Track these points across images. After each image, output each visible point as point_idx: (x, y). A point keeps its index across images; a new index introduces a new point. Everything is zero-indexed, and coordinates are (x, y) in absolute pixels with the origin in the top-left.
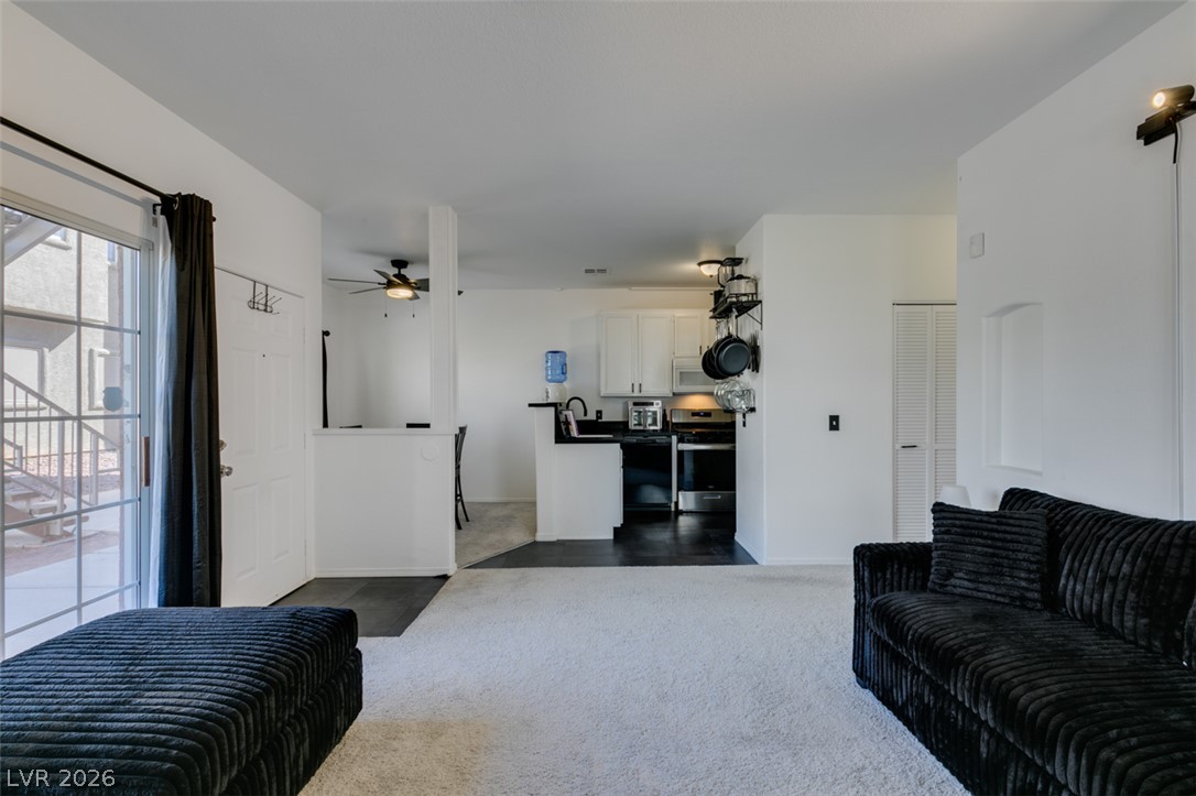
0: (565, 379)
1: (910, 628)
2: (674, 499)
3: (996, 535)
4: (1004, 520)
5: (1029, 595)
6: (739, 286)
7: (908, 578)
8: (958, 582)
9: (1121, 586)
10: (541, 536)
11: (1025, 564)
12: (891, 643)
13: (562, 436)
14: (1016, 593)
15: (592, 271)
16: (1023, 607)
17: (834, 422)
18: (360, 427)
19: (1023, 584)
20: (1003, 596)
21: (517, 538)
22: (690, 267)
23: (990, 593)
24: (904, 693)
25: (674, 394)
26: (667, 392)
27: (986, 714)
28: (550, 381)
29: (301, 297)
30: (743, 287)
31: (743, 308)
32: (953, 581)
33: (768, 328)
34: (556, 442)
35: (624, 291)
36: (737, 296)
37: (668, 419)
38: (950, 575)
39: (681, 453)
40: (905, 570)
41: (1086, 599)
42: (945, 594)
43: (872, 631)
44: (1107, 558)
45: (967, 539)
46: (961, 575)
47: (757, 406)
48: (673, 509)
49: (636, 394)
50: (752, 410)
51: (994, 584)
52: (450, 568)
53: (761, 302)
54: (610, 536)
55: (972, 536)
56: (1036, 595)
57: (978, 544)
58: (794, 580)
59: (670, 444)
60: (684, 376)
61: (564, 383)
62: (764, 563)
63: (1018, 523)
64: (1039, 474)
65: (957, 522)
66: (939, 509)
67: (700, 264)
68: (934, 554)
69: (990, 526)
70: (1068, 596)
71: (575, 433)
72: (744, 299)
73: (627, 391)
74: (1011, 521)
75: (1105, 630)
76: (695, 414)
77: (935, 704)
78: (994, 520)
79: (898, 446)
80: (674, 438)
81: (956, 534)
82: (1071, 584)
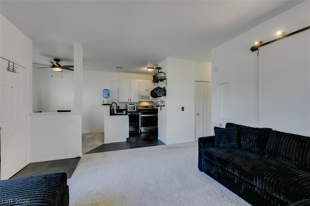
0: (109, 97)
1: (215, 156)
2: (140, 129)
3: (228, 133)
4: (230, 130)
5: (235, 146)
6: (161, 75)
7: (210, 144)
8: (221, 144)
9: (254, 142)
10: (106, 142)
11: (234, 139)
12: (209, 160)
13: (112, 113)
14: (233, 146)
15: (119, 68)
16: (234, 148)
17: (183, 109)
18: (41, 112)
19: (235, 143)
20: (230, 146)
21: (99, 144)
22: (145, 69)
23: (228, 146)
24: (214, 171)
25: (139, 102)
26: (137, 101)
27: (236, 173)
28: (104, 98)
29: (25, 68)
30: (162, 75)
31: (162, 80)
32: (220, 144)
33: (169, 85)
34: (110, 115)
35: (125, 74)
36: (161, 77)
37: (138, 108)
38: (220, 143)
39: (141, 117)
40: (210, 143)
41: (247, 146)
42: (218, 147)
43: (204, 158)
44: (250, 136)
45: (223, 135)
46: (222, 143)
47: (165, 105)
48: (139, 132)
49: (129, 102)
50: (164, 106)
51: (229, 144)
52: (80, 155)
53: (166, 79)
54: (126, 141)
55: (224, 134)
56: (237, 146)
57: (225, 136)
58: (176, 147)
59: (139, 115)
60: (142, 97)
61: (109, 99)
62: (168, 144)
63: (232, 130)
64: (230, 119)
65: (220, 131)
66: (216, 128)
67: (148, 68)
68: (215, 138)
69: (227, 131)
70: (243, 145)
71: (116, 112)
72: (162, 78)
73: (126, 101)
74: (231, 130)
75: (251, 152)
76: (144, 107)
77: (222, 173)
78: (227, 130)
79: (196, 114)
80: (140, 113)
81: (220, 133)
82: (243, 142)
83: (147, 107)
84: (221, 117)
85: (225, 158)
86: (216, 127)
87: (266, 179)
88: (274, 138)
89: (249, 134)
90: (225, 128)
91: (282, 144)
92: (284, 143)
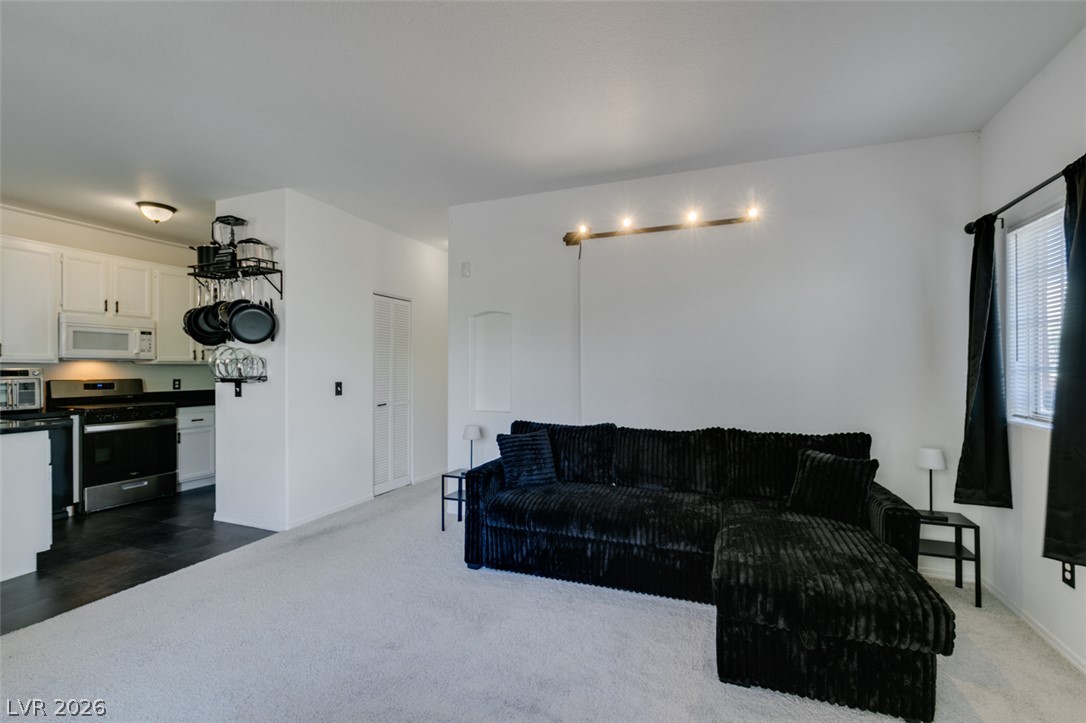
1: (526, 510)
2: (75, 500)
5: (552, 476)
9: (590, 459)
11: (548, 459)
12: (508, 526)
14: (548, 476)
16: (551, 483)
17: (339, 389)
19: (550, 470)
20: (543, 479)
23: (538, 480)
24: (525, 552)
25: (59, 359)
26: (50, 357)
27: (590, 535)
31: (259, 271)
32: (521, 479)
36: (259, 261)
37: (52, 393)
38: (519, 475)
39: (84, 436)
41: (576, 469)
43: (487, 525)
44: (581, 447)
45: (523, 452)
46: (525, 473)
47: (267, 374)
48: (71, 514)
51: (539, 474)
53: (281, 272)
54: (32, 568)
55: (525, 450)
56: (555, 474)
57: (528, 454)
60: (81, 337)
62: (287, 528)
64: (509, 412)
66: (500, 439)
67: (140, 204)
68: (505, 466)
70: (566, 469)
76: (89, 386)
77: (551, 547)
79: (375, 406)
80: (76, 419)
81: (517, 451)
82: (566, 464)
83: (108, 385)
84: (477, 409)
85: (556, 508)
86: (502, 435)
87: (654, 523)
88: (627, 443)
89: (577, 441)
90: (509, 433)
91: (643, 451)
92: (646, 448)
